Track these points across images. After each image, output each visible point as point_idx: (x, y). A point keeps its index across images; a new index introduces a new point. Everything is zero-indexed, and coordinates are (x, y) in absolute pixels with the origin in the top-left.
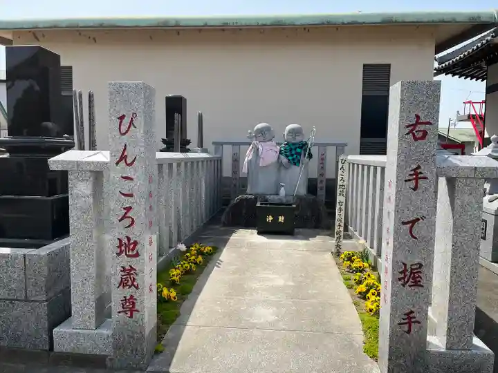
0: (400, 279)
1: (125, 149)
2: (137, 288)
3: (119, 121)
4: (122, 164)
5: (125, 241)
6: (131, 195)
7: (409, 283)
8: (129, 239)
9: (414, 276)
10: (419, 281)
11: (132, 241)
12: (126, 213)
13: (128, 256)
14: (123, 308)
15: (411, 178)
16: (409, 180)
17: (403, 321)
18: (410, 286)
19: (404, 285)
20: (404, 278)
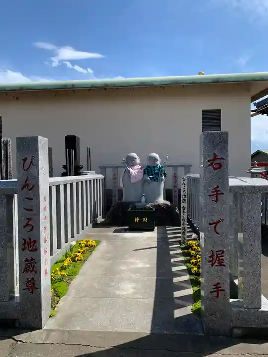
0: (209, 262)
1: (27, 180)
2: (36, 272)
3: (22, 161)
4: (25, 190)
5: (28, 240)
6: (31, 210)
7: (216, 264)
8: (30, 239)
9: (219, 259)
10: (223, 262)
11: (32, 241)
12: (29, 222)
13: (30, 251)
14: (27, 286)
15: (213, 194)
16: (212, 196)
17: (213, 290)
18: (217, 266)
19: (212, 265)
20: (212, 261)
